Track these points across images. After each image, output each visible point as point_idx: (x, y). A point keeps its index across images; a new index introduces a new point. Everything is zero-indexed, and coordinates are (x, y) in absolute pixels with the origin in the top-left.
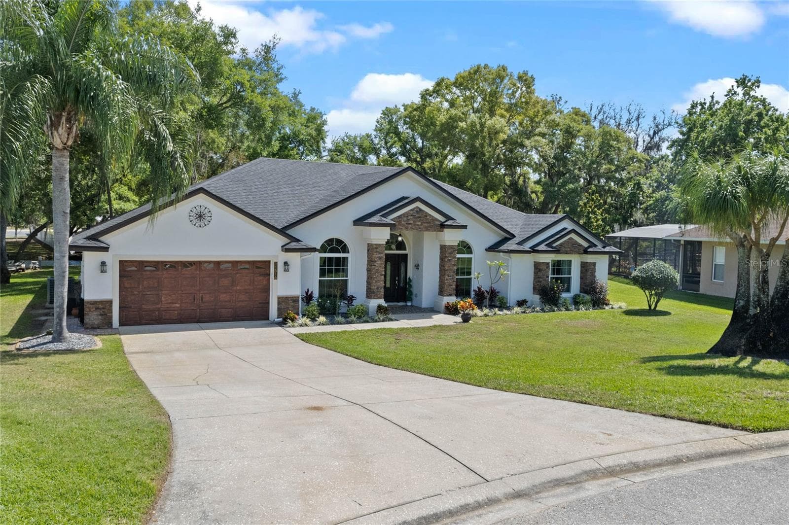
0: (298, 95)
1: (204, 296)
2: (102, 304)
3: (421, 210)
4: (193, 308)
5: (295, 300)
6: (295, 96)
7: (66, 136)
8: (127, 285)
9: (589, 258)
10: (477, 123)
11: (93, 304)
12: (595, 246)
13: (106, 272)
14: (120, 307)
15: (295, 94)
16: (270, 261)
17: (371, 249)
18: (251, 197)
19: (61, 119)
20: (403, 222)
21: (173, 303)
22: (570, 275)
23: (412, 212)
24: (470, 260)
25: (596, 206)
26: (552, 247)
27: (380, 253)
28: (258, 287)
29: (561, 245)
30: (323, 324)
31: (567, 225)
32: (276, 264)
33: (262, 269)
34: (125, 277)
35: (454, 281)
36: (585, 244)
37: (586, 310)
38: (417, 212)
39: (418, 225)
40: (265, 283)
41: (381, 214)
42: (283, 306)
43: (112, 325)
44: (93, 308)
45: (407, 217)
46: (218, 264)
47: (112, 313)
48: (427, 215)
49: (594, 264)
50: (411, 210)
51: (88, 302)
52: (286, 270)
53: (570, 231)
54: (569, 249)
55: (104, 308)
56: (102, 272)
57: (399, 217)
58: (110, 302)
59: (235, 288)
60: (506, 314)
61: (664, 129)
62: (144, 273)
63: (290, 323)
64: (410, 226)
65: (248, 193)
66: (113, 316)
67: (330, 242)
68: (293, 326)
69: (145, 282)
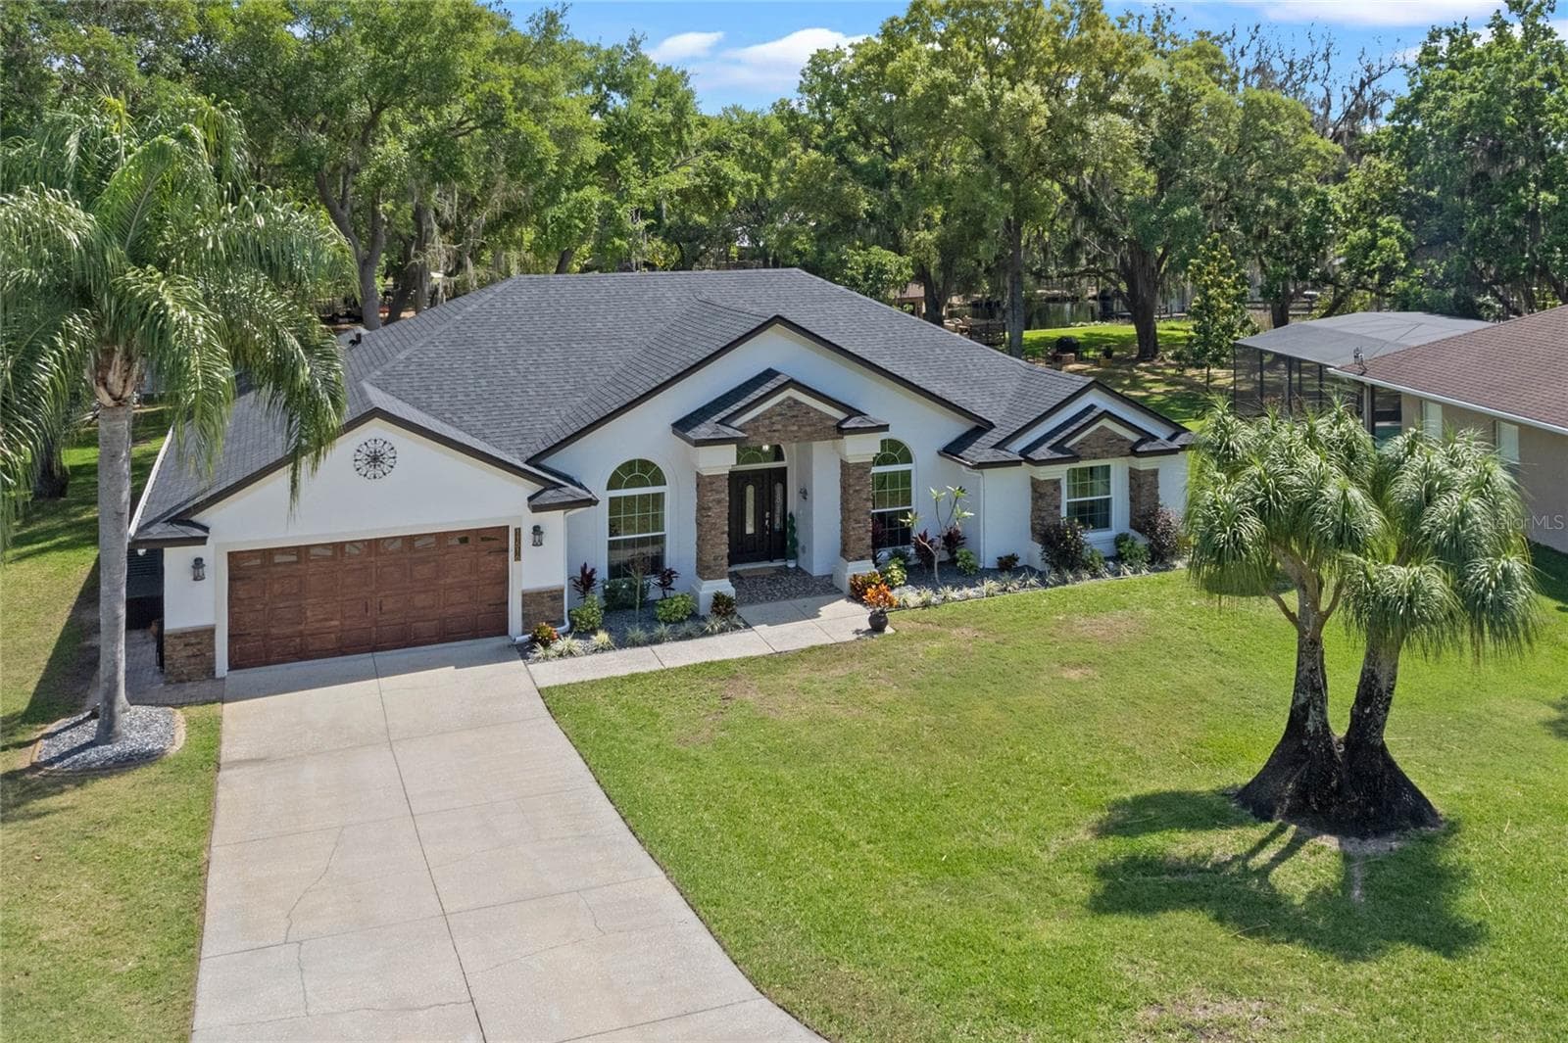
0: (639, 43)
1: (384, 603)
2: (197, 637)
3: (796, 402)
4: (364, 625)
5: (555, 595)
6: (634, 44)
7: (121, 384)
8: (242, 594)
9: (1144, 464)
10: (985, 96)
11: (180, 637)
12: (1154, 438)
13: (203, 578)
14: (229, 636)
15: (633, 39)
16: (508, 527)
17: (703, 483)
18: (483, 382)
19: (112, 357)
20: (762, 430)
21: (326, 620)
22: (1109, 494)
23: (778, 409)
24: (907, 475)
25: (1222, 271)
26: (1063, 451)
27: (718, 492)
28: (487, 575)
29: (1082, 442)
30: (603, 650)
31: (1096, 399)
32: (518, 532)
33: (494, 543)
34: (239, 579)
35: (867, 531)
36: (1134, 437)
37: (1135, 572)
38: (789, 407)
39: (792, 431)
40: (499, 566)
41: (716, 418)
42: (532, 609)
43: (214, 673)
44: (179, 645)
45: (771, 418)
46: (409, 540)
47: (214, 650)
48: (809, 409)
49: (1155, 473)
50: (778, 404)
51: (170, 636)
52: (537, 543)
53: (1101, 414)
54: (1099, 450)
55: (199, 643)
56: (195, 579)
57: (754, 420)
58: (210, 632)
59: (442, 582)
60: (968, 598)
61: (1380, 75)
62: (273, 569)
63: (540, 650)
64: (777, 434)
65: (481, 371)
66: (217, 657)
67: (629, 466)
68: (546, 658)
69: (276, 586)
